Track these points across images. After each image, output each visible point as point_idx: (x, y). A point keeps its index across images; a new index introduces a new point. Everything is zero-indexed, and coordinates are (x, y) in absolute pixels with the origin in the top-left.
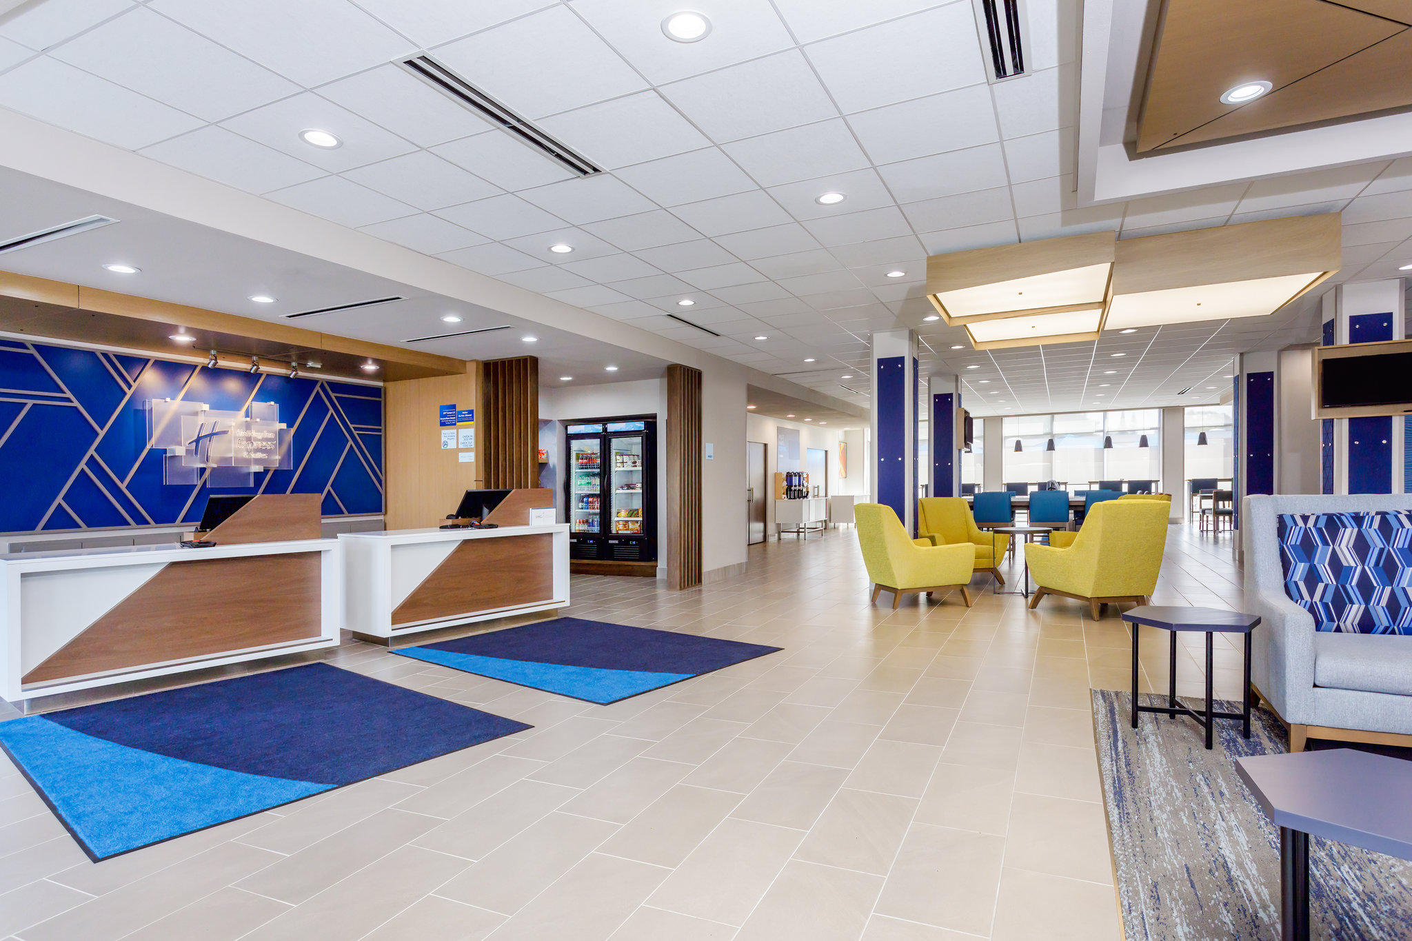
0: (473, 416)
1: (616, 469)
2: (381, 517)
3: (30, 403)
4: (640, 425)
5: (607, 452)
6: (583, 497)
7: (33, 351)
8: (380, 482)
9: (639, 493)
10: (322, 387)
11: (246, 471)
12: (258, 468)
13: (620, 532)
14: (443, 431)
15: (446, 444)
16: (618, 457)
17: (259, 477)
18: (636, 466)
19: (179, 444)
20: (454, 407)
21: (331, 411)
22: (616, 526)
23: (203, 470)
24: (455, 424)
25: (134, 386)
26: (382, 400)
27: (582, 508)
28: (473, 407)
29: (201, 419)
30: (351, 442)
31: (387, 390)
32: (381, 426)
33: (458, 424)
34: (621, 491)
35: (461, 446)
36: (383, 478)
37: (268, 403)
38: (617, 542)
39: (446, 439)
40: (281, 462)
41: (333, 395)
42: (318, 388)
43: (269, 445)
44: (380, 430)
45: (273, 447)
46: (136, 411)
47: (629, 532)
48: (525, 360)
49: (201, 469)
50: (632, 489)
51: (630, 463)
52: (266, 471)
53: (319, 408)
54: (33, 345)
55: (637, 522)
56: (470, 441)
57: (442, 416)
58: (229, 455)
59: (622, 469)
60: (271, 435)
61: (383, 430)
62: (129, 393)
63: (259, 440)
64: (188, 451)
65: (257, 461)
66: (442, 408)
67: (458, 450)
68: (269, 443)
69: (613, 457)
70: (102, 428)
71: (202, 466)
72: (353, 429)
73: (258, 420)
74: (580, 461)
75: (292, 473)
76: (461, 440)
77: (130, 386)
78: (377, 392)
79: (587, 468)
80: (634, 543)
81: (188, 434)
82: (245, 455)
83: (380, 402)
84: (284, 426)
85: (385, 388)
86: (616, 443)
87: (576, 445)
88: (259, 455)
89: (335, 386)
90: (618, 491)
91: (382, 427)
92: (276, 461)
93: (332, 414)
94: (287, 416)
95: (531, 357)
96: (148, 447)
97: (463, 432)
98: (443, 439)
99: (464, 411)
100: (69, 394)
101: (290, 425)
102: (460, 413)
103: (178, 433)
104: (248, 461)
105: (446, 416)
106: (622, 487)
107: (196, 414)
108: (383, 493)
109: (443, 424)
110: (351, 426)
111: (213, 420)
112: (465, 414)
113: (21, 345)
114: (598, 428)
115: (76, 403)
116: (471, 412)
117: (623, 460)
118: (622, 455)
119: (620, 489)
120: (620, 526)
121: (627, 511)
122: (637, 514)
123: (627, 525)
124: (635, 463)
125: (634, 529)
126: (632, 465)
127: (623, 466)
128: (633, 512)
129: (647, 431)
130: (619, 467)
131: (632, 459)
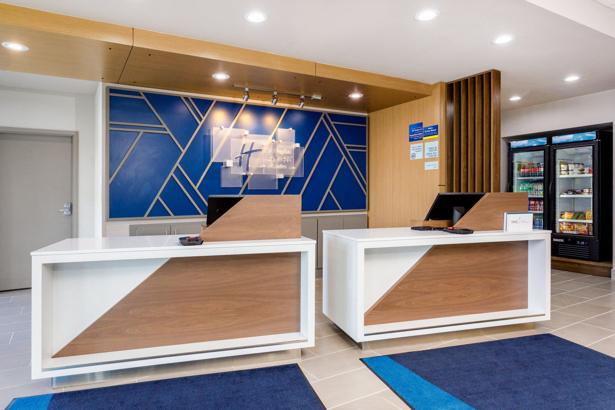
0: (437, 131)
1: (561, 176)
2: (366, 213)
3: (142, 131)
4: (592, 135)
5: (552, 161)
7: (143, 97)
8: (364, 186)
9: (589, 198)
10: (325, 117)
11: (274, 177)
12: (282, 176)
13: (565, 232)
14: (411, 146)
15: (414, 156)
16: (562, 166)
17: (282, 182)
18: (584, 173)
19: (230, 159)
20: (421, 124)
21: (331, 134)
22: (560, 226)
23: (245, 177)
24: (422, 139)
25: (204, 119)
26: (367, 126)
28: (437, 122)
29: (244, 141)
30: (344, 157)
31: (370, 119)
32: (365, 145)
33: (424, 138)
34: (565, 196)
35: (427, 157)
36: (367, 184)
37: (288, 130)
38: (562, 240)
39: (414, 152)
40: (297, 172)
41: (332, 123)
42: (322, 118)
43: (287, 159)
44: (365, 148)
45: (290, 160)
46: (205, 136)
47: (575, 233)
48: (489, 74)
49: (243, 176)
51: (576, 171)
52: (286, 178)
53: (322, 133)
54: (144, 93)
55: (586, 224)
56: (435, 152)
57: (411, 133)
58: (261, 166)
59: (566, 176)
60: (289, 152)
61: (367, 149)
62: (201, 124)
63: (281, 156)
64: (234, 164)
65: (281, 171)
66: (411, 127)
67: (424, 160)
68: (288, 158)
69: (558, 166)
70: (184, 149)
71: (245, 174)
72: (346, 148)
73: (280, 141)
74: (522, 170)
75: (303, 180)
76: (427, 151)
77: (201, 119)
78: (363, 120)
79: (529, 176)
80: (583, 243)
81: (236, 152)
82: (271, 166)
83: (365, 127)
84: (298, 145)
85: (369, 118)
86: (560, 154)
87: (518, 157)
88: (281, 166)
89: (334, 117)
90: (562, 196)
91: (367, 146)
92: (293, 170)
93: (331, 137)
94: (301, 138)
95: (494, 71)
96: (212, 161)
97: (428, 145)
98: (412, 152)
99: (430, 127)
100: (164, 126)
101: (303, 145)
102: (426, 129)
103: (229, 152)
104: (274, 170)
105: (414, 133)
106: (567, 193)
107: (241, 137)
108: (366, 194)
109: (411, 140)
110: (345, 145)
111: (251, 141)
112: (430, 130)
113: (137, 93)
114: (543, 141)
115: (169, 132)
116: (436, 127)
117: (570, 169)
118: (568, 164)
119: (563, 194)
120: (563, 228)
121: (572, 214)
122: (585, 217)
123: (572, 227)
124: (584, 171)
125: (583, 230)
126: (580, 172)
127: (570, 174)
128: (580, 215)
129: (600, 140)
130: (564, 174)
131: (581, 167)
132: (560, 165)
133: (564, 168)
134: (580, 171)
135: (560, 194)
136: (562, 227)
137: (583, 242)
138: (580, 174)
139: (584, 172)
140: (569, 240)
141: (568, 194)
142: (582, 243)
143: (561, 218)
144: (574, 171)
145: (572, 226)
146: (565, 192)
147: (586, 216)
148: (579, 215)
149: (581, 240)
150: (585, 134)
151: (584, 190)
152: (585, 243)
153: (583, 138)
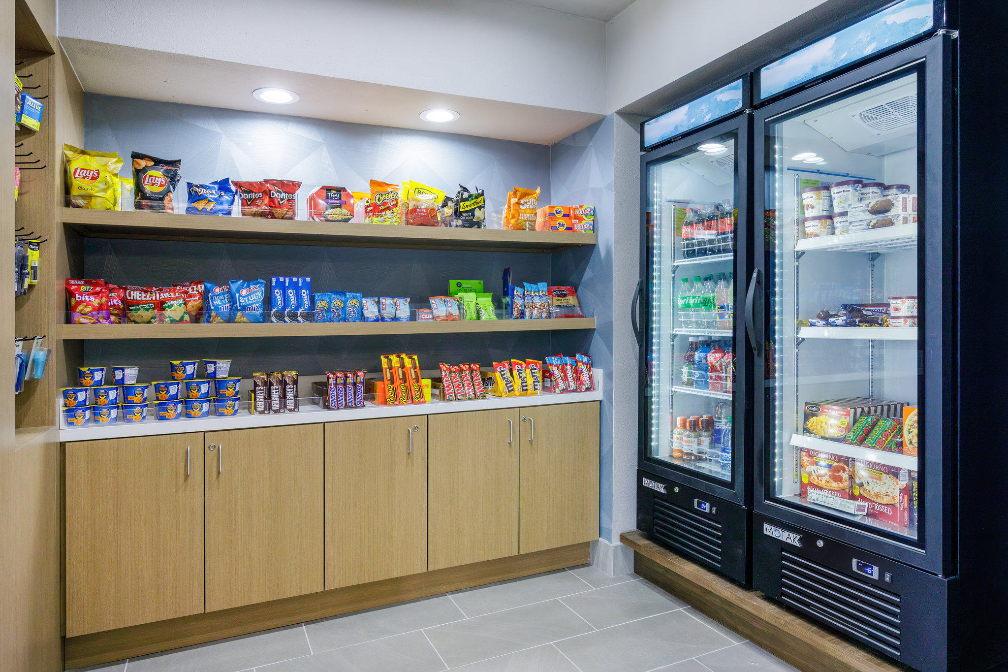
1: (804, 245)
6: (694, 347)
9: (905, 343)
16: (809, 197)
18: (891, 223)
27: (690, 383)
34: (819, 332)
38: (792, 539)
50: (871, 322)
51: (859, 213)
55: (894, 472)
59: (824, 243)
90: (802, 333)
106: (826, 318)
114: (731, 97)
117: (837, 210)
118: (828, 188)
119: (812, 325)
120: (810, 474)
121: (848, 414)
122: (902, 436)
123: (845, 476)
124: (887, 211)
125: (886, 500)
126: (874, 219)
127: (837, 232)
128: (880, 423)
129: (955, 34)
130: (816, 235)
131: (874, 197)
132: (799, 194)
133: (813, 207)
134: (875, 211)
135: (800, 325)
136: (808, 469)
137: (876, 569)
138: (874, 227)
139: (890, 214)
140: (820, 543)
141: (828, 324)
142: (869, 570)
143: (806, 431)
144: (849, 218)
145: (844, 470)
146: (819, 317)
147: (905, 432)
148: (874, 425)
149: (869, 557)
150: (883, 20)
151: (894, 303)
152: (882, 575)
153: (873, 39)
